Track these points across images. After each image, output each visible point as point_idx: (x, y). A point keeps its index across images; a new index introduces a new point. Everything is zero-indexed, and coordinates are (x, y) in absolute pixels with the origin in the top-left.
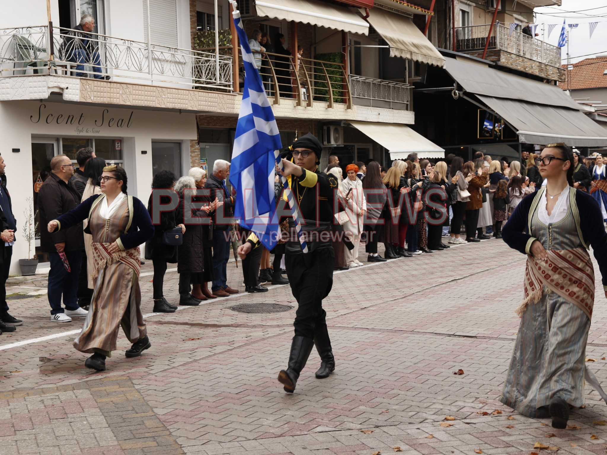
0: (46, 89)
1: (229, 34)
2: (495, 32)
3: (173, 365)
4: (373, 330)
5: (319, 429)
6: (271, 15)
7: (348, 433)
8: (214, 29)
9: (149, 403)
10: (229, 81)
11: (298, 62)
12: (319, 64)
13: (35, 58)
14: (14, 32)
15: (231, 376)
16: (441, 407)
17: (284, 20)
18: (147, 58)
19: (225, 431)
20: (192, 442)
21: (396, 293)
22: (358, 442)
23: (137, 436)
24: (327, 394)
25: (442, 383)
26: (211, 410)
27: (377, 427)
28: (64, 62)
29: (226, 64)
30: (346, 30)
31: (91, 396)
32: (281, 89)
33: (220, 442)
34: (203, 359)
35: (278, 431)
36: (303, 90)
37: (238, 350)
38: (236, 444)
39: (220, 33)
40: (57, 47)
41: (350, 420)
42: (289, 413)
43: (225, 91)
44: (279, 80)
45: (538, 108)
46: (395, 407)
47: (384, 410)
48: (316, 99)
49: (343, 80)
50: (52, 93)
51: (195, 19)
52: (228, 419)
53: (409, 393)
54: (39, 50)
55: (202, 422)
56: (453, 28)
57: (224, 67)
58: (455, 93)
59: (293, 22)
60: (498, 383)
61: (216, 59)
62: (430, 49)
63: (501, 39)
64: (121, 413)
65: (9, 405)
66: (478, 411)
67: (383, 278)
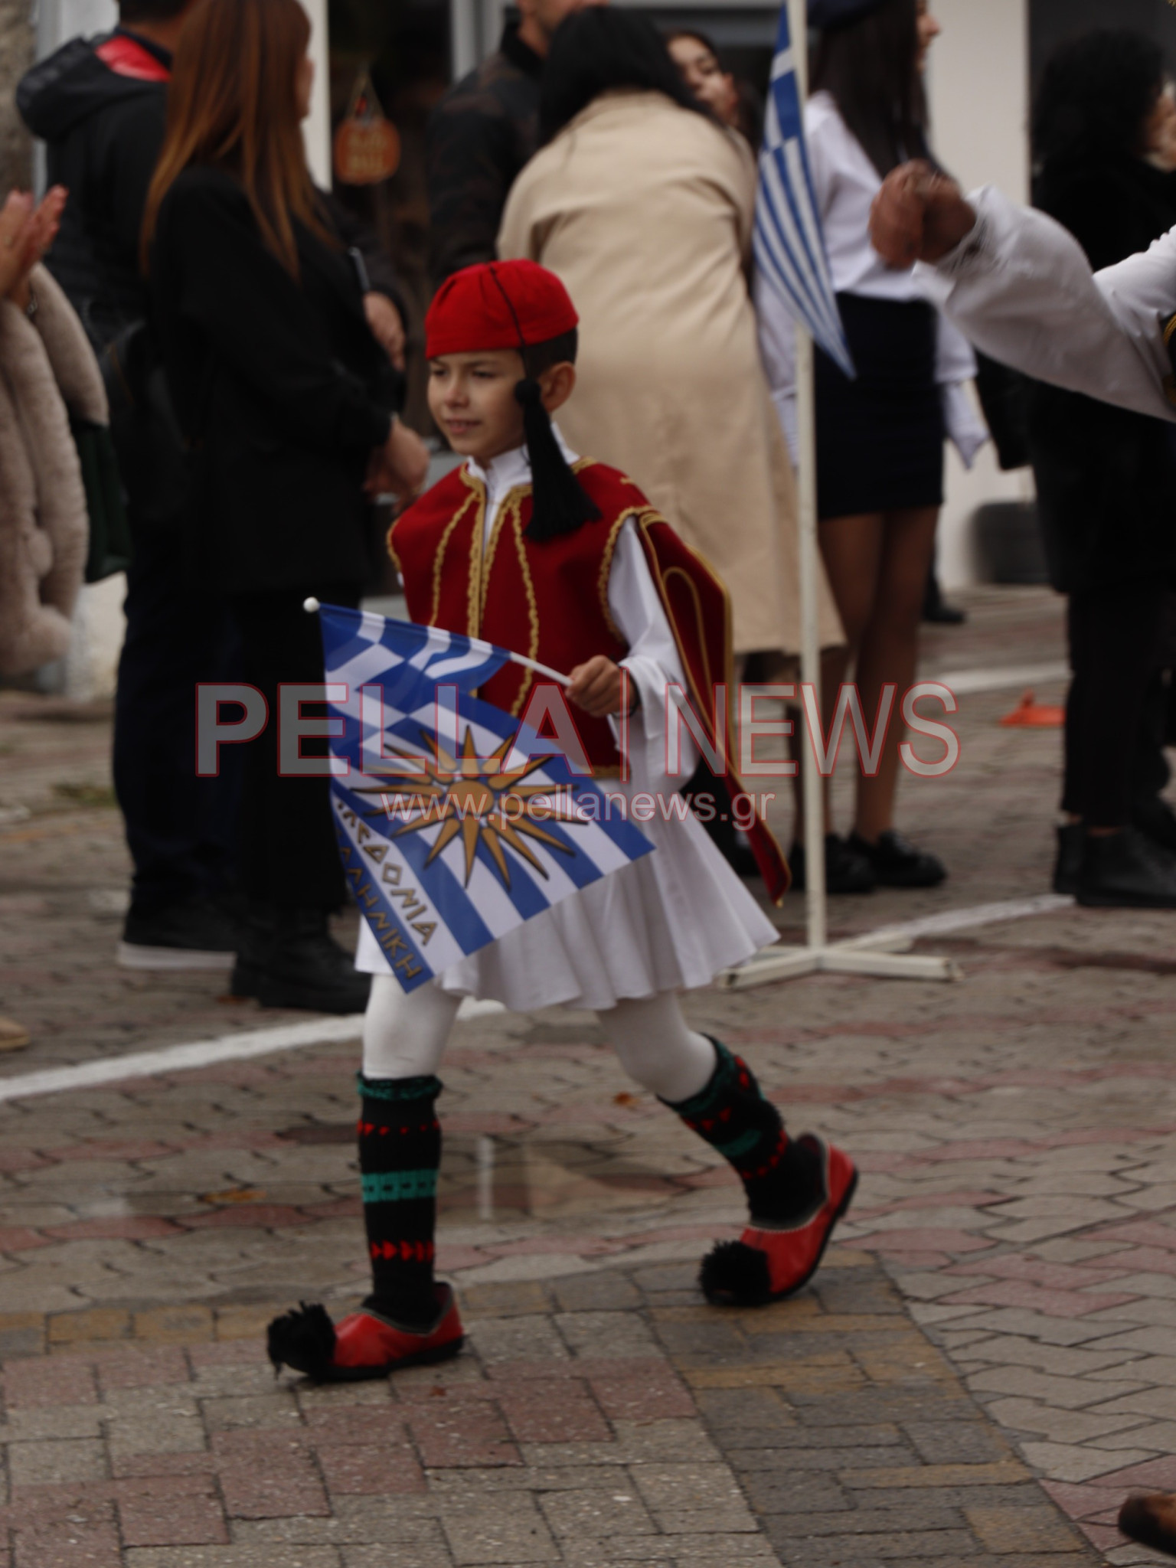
3: (1141, 1201)
9: (996, 1409)
31: (653, 1350)
65: (193, 1378)
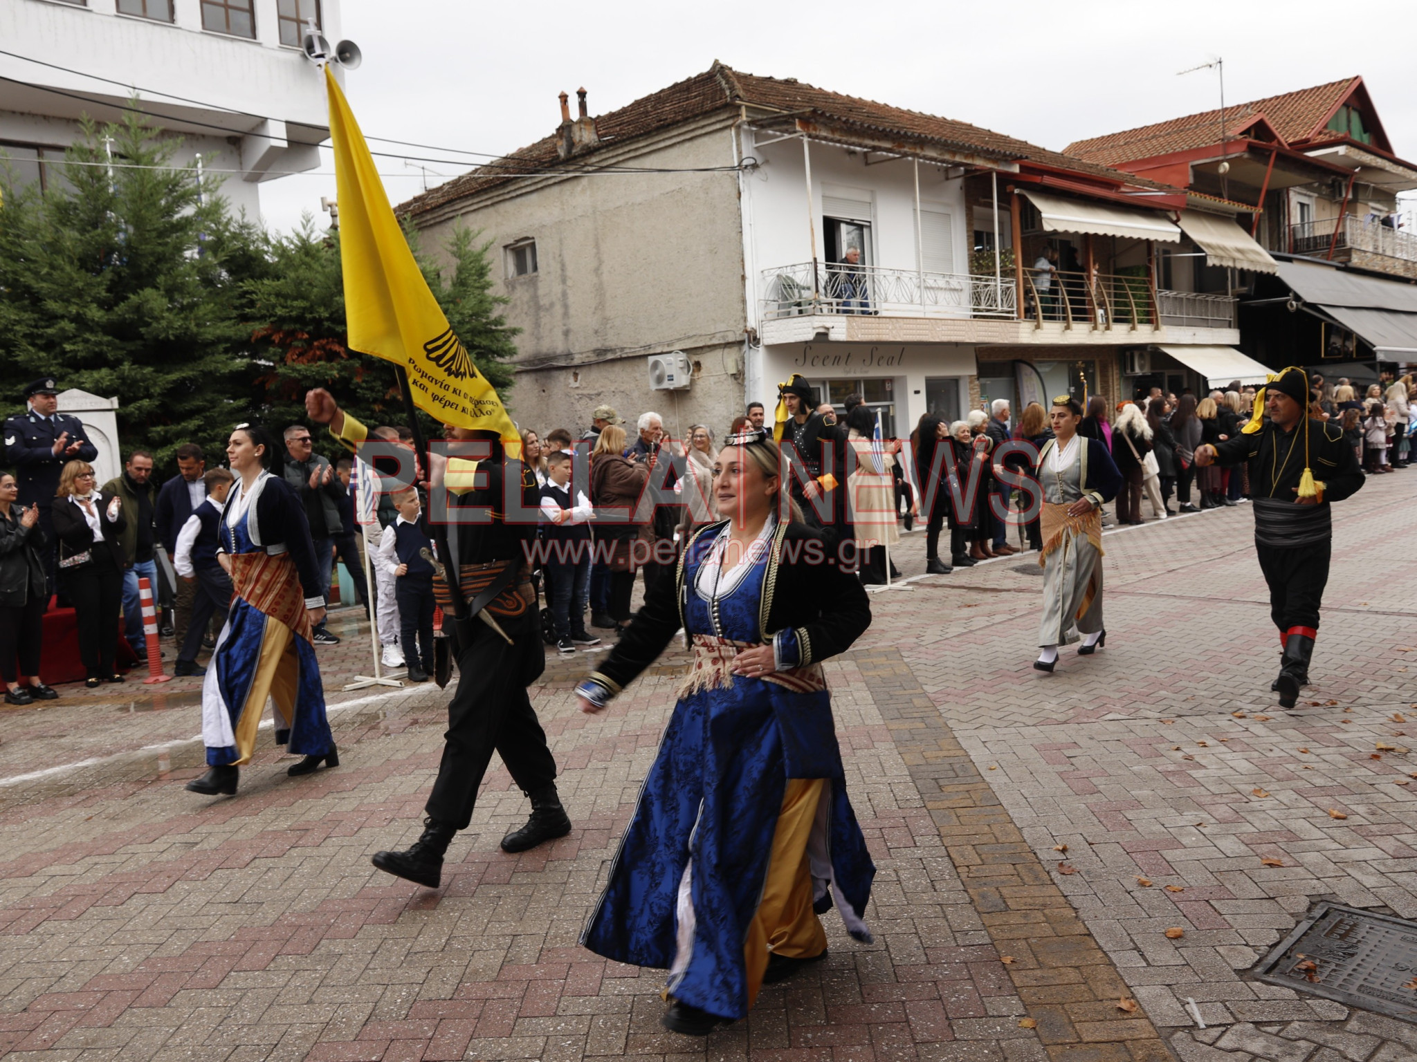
0: (810, 329)
1: (1011, 253)
2: (1344, 226)
3: (946, 636)
4: (1181, 597)
5: (1110, 717)
6: (1061, 229)
7: (1145, 722)
8: (994, 249)
9: (919, 679)
10: (1012, 306)
11: (1094, 279)
12: (1120, 280)
13: (800, 297)
14: (778, 272)
15: (1010, 651)
16: (1260, 694)
17: (1076, 233)
18: (919, 287)
19: (1001, 715)
20: (964, 726)
21: (1213, 552)
22: (1155, 734)
23: (905, 716)
24: (1122, 675)
25: (1264, 665)
26: (986, 690)
27: (1180, 716)
28: (830, 300)
29: (1008, 288)
30: (1152, 238)
31: (857, 669)
32: (1074, 311)
33: (995, 727)
34: (979, 629)
35: (1061, 717)
36: (1100, 312)
37: (1018, 620)
38: (1013, 730)
39: (1001, 253)
40: (822, 283)
41: (1148, 707)
42: (1075, 696)
43: (1008, 318)
44: (1072, 302)
45: (1403, 317)
46: (1203, 693)
47: (1189, 696)
48: (1116, 321)
49: (1150, 297)
50: (818, 334)
51: (972, 240)
52: (1004, 701)
53: (1221, 676)
54: (804, 288)
55: (977, 703)
56: (1289, 225)
57: (1006, 291)
58: (1292, 305)
59: (1086, 234)
60: (1335, 667)
61: (997, 283)
62: (1258, 253)
63: (1352, 234)
64: (888, 689)
66: (1307, 700)
67: (1197, 533)
